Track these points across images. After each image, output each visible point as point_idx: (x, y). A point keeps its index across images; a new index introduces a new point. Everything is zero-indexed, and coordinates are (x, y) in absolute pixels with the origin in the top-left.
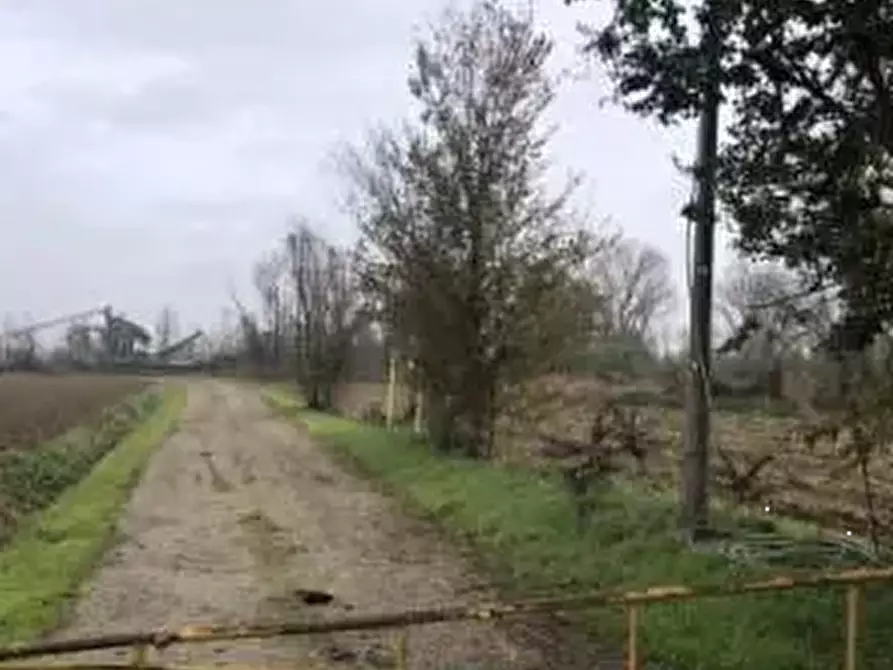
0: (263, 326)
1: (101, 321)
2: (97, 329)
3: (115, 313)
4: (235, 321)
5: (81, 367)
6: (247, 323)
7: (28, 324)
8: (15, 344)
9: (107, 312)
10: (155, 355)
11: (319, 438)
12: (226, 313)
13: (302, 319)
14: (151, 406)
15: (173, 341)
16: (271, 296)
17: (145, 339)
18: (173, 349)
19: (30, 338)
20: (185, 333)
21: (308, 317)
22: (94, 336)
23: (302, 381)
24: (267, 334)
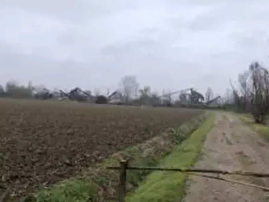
0: (240, 95)
1: (190, 92)
2: (188, 94)
3: (194, 90)
4: (231, 93)
5: (184, 106)
6: (235, 93)
7: (168, 93)
8: (165, 98)
9: (191, 90)
10: (206, 103)
11: (259, 132)
12: (228, 90)
13: (254, 93)
14: (205, 119)
15: (211, 99)
16: (244, 85)
17: (202, 98)
18: (211, 102)
19: (170, 97)
20: (215, 96)
21: (257, 92)
22: (187, 97)
23: (253, 114)
24: (242, 98)
